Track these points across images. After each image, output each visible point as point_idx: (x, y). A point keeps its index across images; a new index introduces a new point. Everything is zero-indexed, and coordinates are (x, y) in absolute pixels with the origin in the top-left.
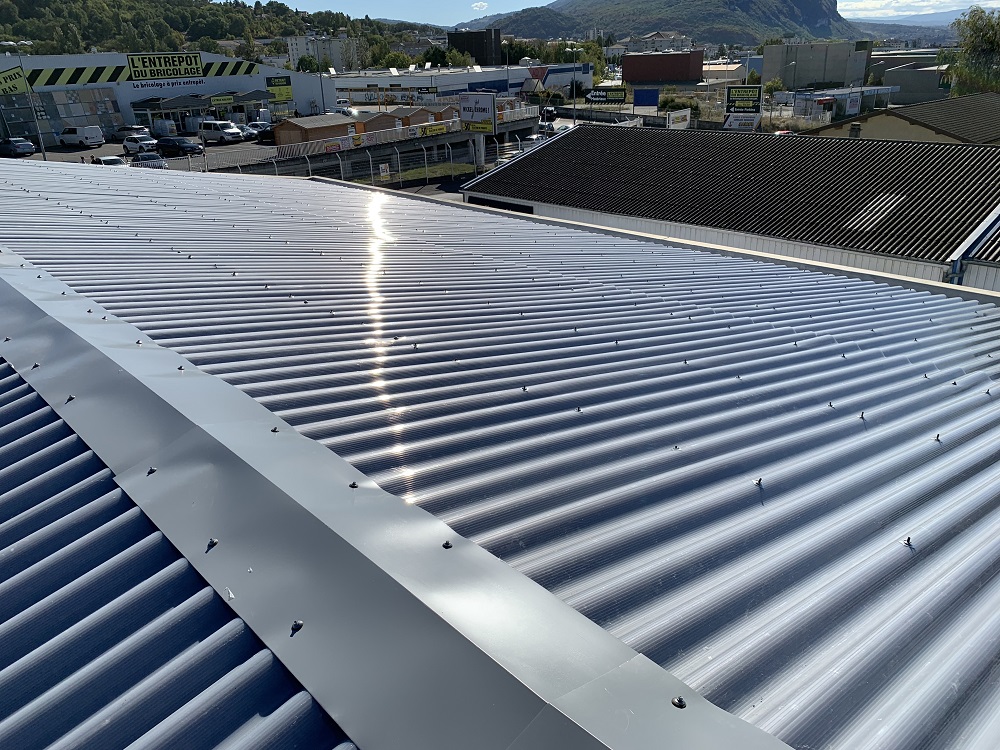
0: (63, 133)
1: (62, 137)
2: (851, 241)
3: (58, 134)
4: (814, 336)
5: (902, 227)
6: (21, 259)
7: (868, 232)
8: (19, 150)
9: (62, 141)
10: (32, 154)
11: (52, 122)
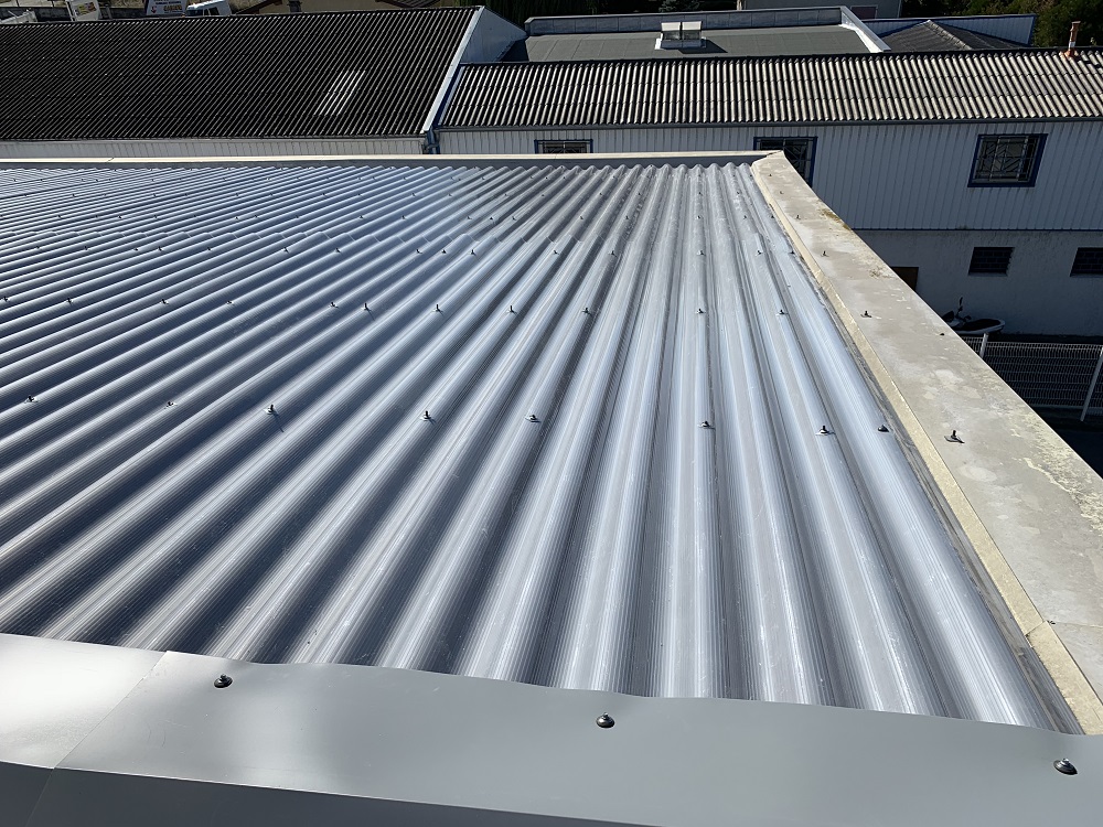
2: (326, 128)
4: (304, 237)
5: (371, 104)
7: (340, 116)
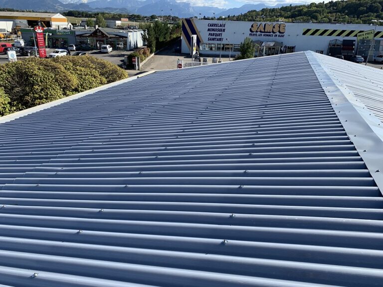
0: (378, 57)
1: (376, 58)
3: (375, 56)
6: (363, 105)
8: (358, 61)
9: (375, 60)
10: (361, 62)
11: (375, 52)
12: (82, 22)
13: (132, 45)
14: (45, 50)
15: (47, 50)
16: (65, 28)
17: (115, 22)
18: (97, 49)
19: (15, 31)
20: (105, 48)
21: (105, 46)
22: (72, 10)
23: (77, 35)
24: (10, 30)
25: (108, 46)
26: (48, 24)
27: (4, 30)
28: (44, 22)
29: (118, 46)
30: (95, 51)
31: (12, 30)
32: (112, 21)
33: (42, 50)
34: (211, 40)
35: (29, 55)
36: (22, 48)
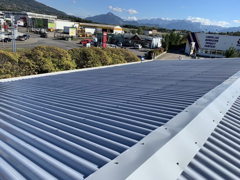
12: (130, 31)
13: (154, 46)
14: (106, 45)
15: (107, 44)
16: (119, 34)
17: (149, 32)
18: (133, 46)
19: (95, 34)
20: (138, 46)
21: (138, 45)
22: (127, 24)
23: (125, 38)
24: (93, 33)
25: (139, 45)
26: (112, 31)
27: (90, 33)
28: (110, 30)
29: (145, 45)
30: (132, 47)
31: (94, 33)
32: (147, 31)
33: (104, 44)
34: (207, 46)
35: (98, 46)
36: (95, 43)
